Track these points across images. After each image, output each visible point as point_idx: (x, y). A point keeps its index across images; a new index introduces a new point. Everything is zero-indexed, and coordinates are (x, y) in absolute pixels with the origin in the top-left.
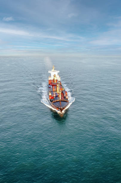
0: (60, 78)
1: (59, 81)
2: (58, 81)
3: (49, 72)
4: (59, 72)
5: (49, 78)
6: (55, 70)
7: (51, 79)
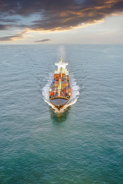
0: (68, 72)
1: (67, 76)
2: (65, 76)
3: (56, 64)
4: (68, 64)
5: (55, 72)
6: (63, 62)
7: (57, 73)
